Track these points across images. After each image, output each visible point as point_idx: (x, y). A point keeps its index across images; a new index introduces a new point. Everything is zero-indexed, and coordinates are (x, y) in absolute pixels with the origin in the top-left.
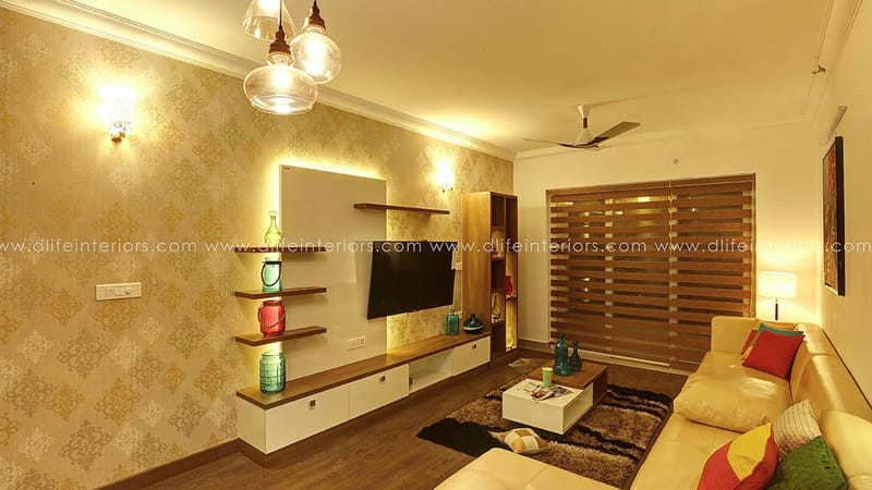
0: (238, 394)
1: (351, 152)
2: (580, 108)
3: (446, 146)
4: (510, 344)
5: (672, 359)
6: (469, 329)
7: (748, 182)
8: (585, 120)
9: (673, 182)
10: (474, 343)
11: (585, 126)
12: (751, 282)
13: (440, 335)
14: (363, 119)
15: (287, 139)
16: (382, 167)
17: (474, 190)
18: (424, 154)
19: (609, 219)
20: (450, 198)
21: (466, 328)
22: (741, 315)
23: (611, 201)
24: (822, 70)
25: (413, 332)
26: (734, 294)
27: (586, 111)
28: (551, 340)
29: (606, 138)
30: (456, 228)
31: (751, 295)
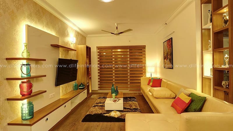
0: (9, 124)
1: (47, 25)
2: (116, 24)
3: (72, 29)
4: (90, 91)
5: (129, 89)
6: (81, 87)
7: (144, 47)
8: (117, 27)
9: (129, 46)
10: (84, 92)
11: (117, 29)
12: (145, 69)
13: (72, 91)
14: (51, 14)
15: (26, 15)
16: (56, 33)
17: (78, 45)
18: (67, 30)
19: (114, 55)
20: (73, 46)
21: (79, 87)
22: (142, 77)
23: (114, 50)
24: (166, 24)
25: (65, 90)
26: (141, 72)
27: (117, 25)
28: (98, 89)
29: (123, 33)
30: (75, 56)
31: (145, 72)
